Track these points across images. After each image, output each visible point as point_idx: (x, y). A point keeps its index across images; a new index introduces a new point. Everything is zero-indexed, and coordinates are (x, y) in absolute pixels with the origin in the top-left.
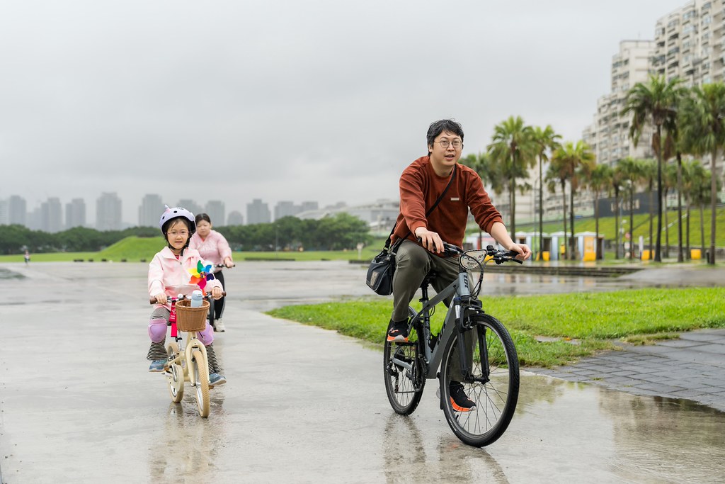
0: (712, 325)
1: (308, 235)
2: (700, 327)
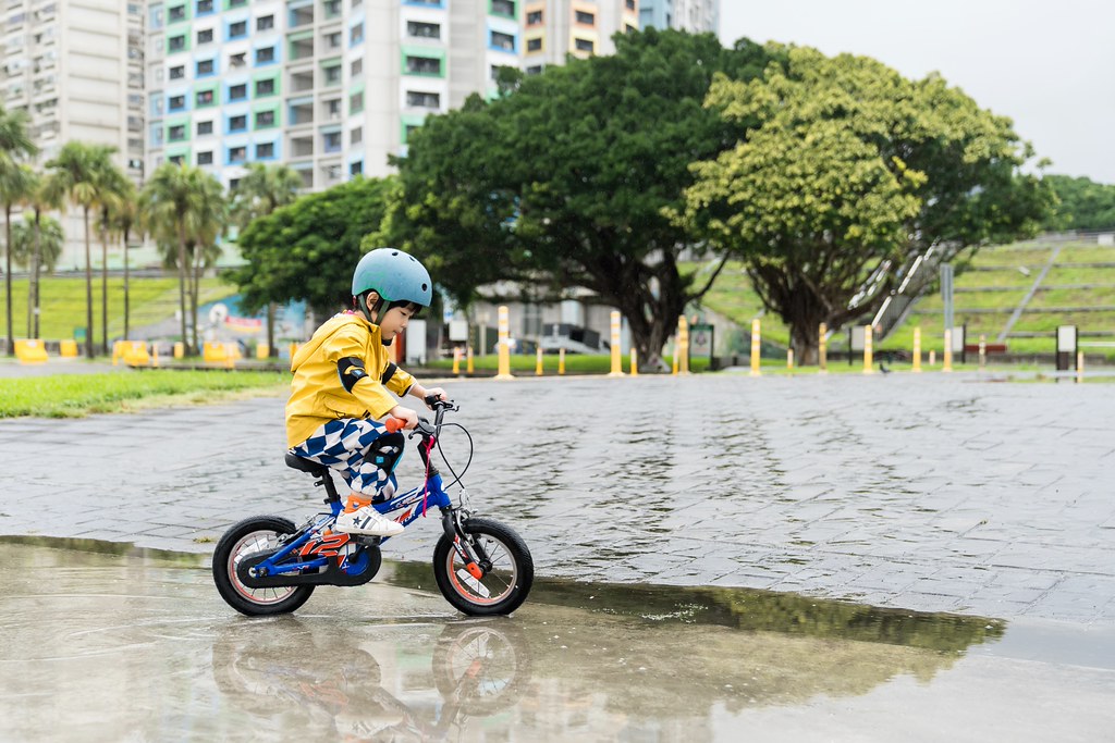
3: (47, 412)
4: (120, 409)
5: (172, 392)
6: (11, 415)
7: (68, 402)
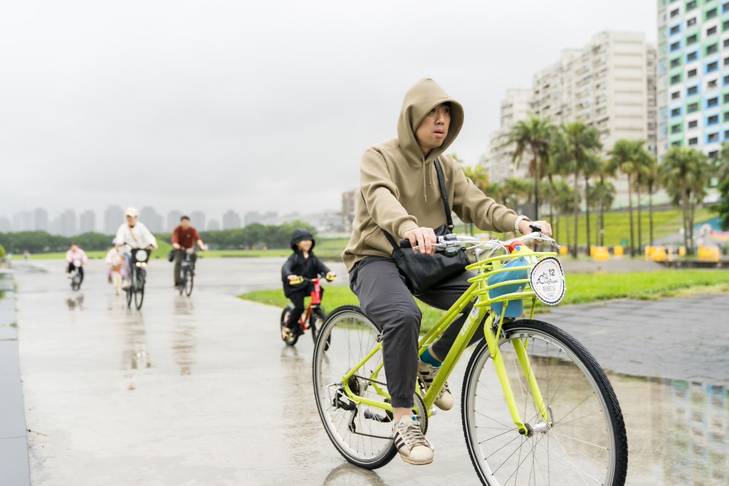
1: (270, 237)
3: (638, 296)
4: (678, 295)
5: (707, 284)
6: (617, 297)
7: (646, 290)
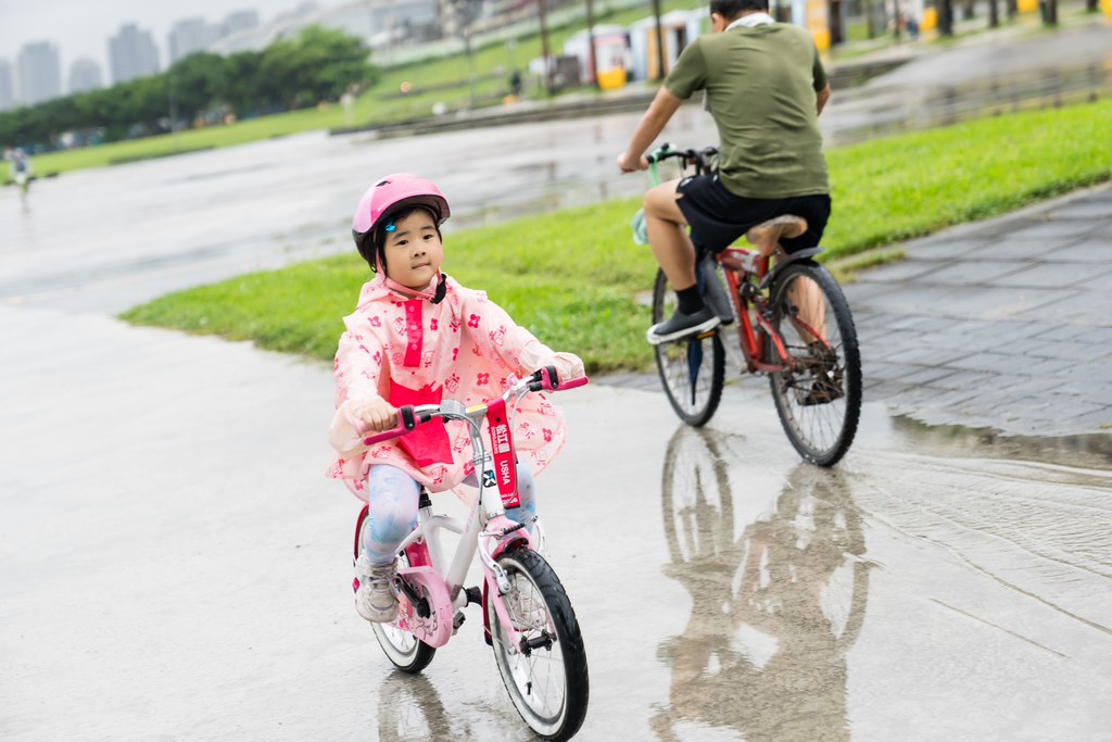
0: (972, 216)
1: (241, 86)
2: (951, 223)
